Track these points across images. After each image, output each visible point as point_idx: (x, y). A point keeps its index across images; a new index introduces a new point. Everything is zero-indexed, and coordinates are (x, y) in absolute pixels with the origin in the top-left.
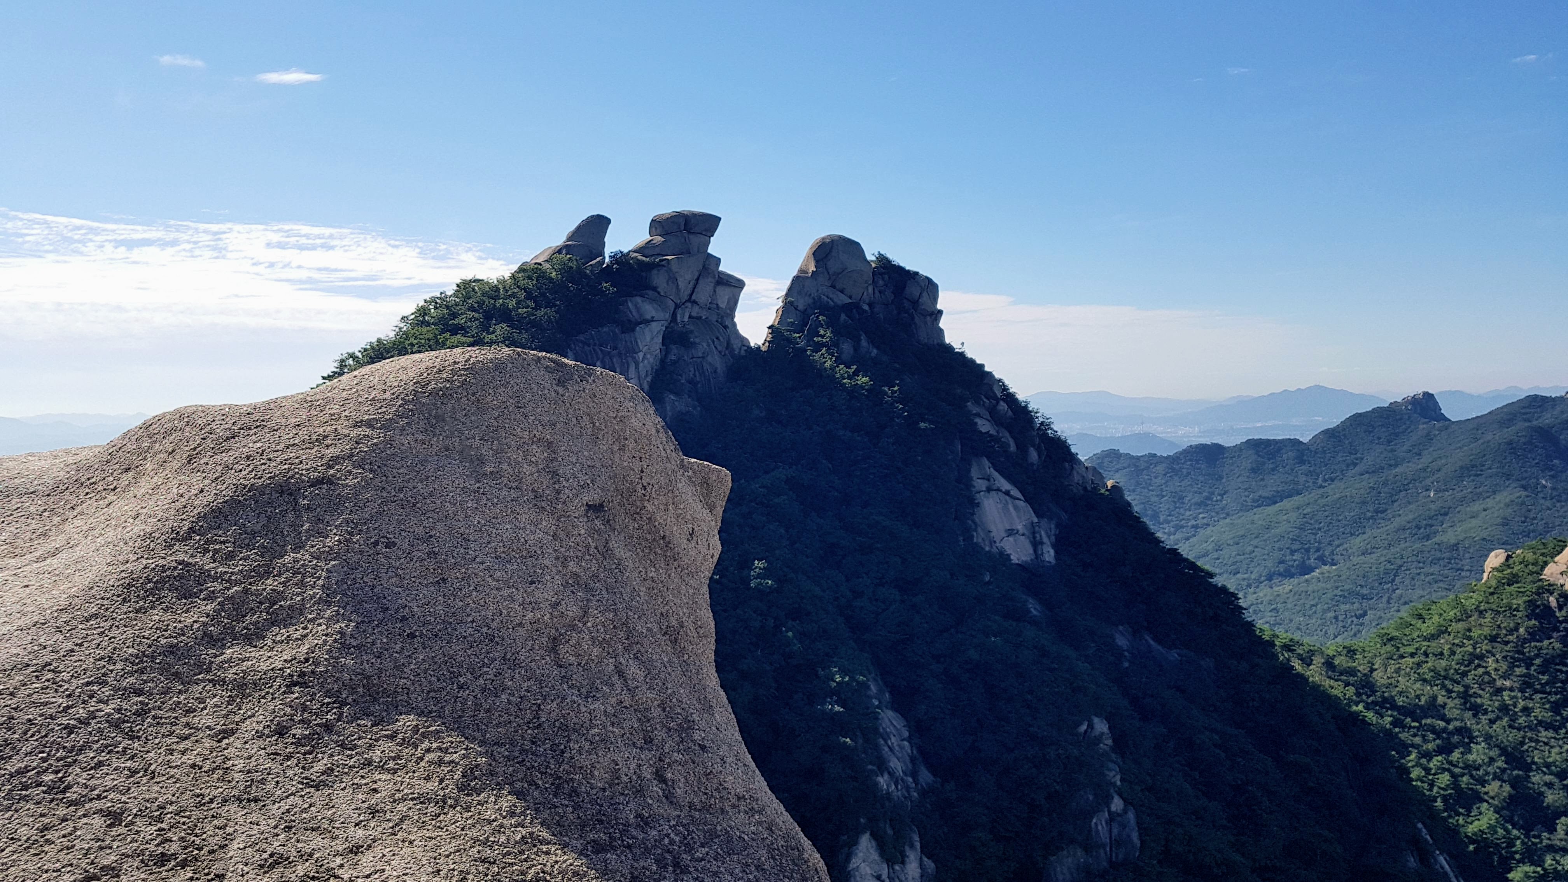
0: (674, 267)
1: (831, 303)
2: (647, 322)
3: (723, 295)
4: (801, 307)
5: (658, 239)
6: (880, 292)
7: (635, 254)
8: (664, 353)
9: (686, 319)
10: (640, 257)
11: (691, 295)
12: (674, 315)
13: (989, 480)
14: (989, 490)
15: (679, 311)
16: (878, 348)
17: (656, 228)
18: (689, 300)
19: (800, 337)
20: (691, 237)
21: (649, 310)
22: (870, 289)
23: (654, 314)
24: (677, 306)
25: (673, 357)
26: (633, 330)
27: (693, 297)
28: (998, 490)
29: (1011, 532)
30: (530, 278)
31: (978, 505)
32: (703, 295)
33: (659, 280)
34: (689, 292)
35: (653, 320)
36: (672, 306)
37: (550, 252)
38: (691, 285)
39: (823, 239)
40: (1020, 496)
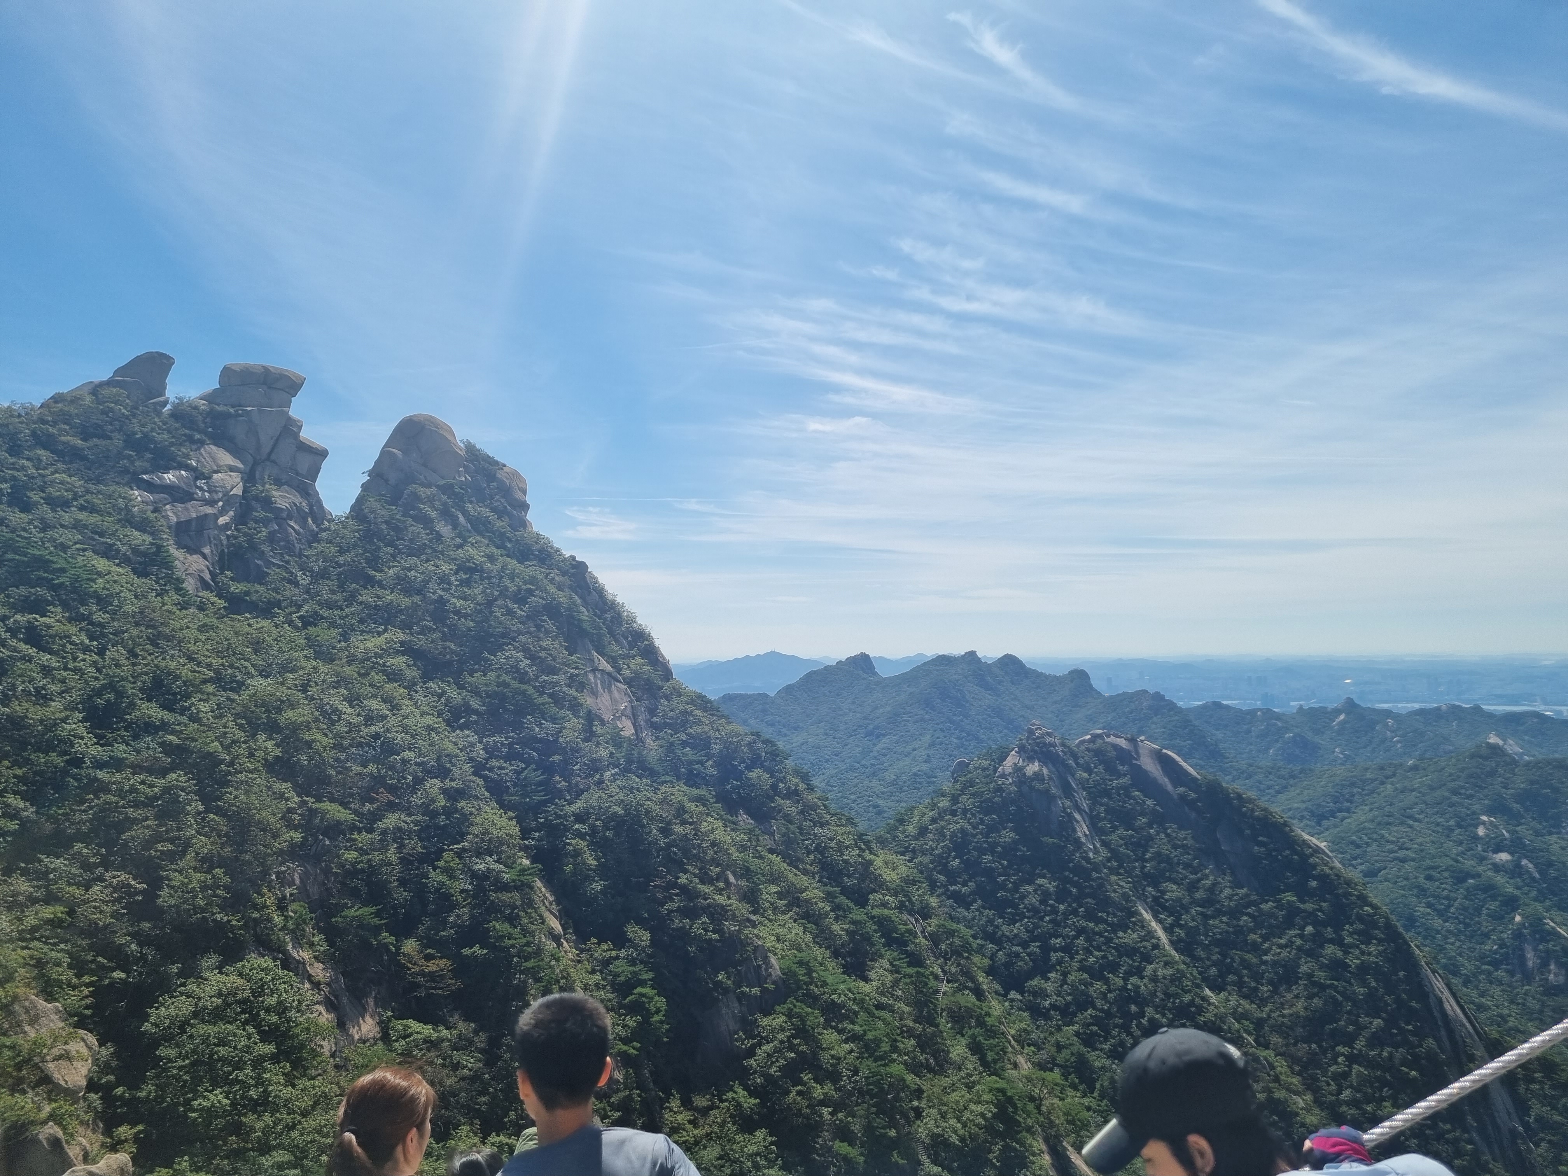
0: (255, 419)
1: (424, 480)
2: (226, 471)
3: (304, 463)
4: (392, 480)
6: (472, 478)
7: (203, 402)
8: (244, 507)
9: (266, 478)
10: (210, 407)
11: (270, 454)
13: (593, 662)
14: (595, 670)
15: (259, 469)
17: (227, 378)
18: (268, 458)
20: (274, 392)
21: (226, 459)
22: (462, 474)
23: (233, 464)
24: (255, 463)
26: (209, 478)
27: (273, 457)
28: (604, 670)
32: (283, 456)
33: (237, 431)
34: (268, 450)
35: (232, 470)
36: (250, 461)
37: (92, 385)
38: (272, 443)
40: (620, 679)
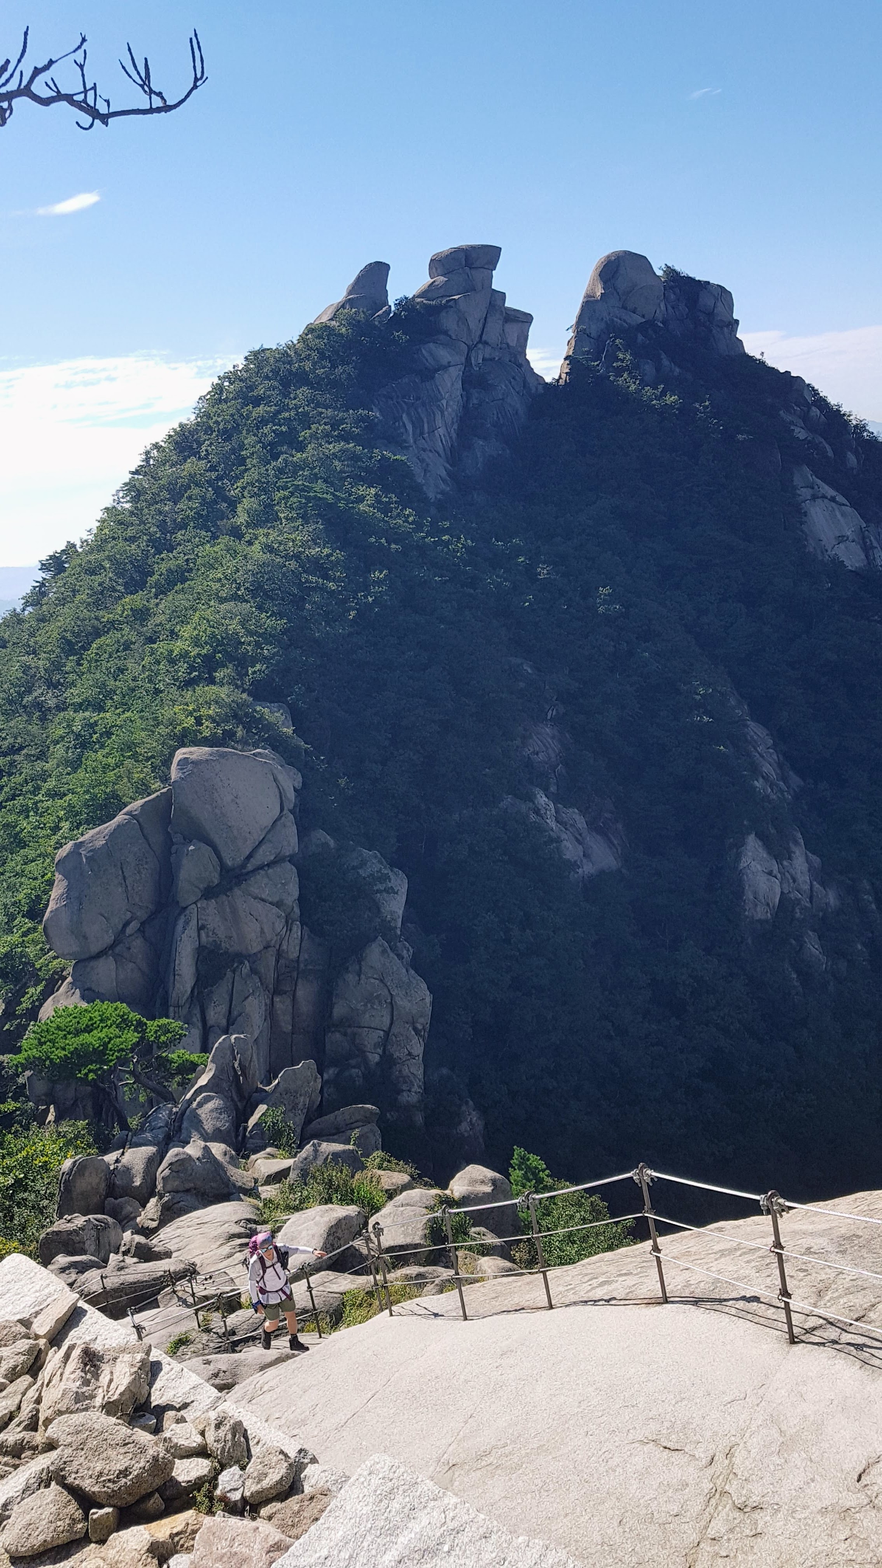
0: (462, 306)
1: (625, 325)
2: (445, 368)
3: (512, 331)
4: (594, 335)
5: (441, 279)
6: (673, 308)
7: (419, 300)
8: (465, 398)
9: (481, 361)
10: (425, 301)
11: (481, 336)
12: (468, 358)
13: (813, 488)
14: (814, 498)
15: (473, 354)
16: (679, 367)
17: (436, 269)
18: (480, 341)
19: (598, 365)
20: (474, 272)
21: (444, 355)
22: (662, 305)
23: (450, 359)
24: (470, 349)
25: (475, 401)
26: (433, 378)
27: (484, 338)
28: (824, 497)
29: (842, 539)
30: (318, 337)
31: (805, 514)
32: (493, 334)
33: (449, 321)
34: (479, 333)
35: (449, 365)
36: (465, 348)
37: (333, 308)
38: (481, 325)
39: (608, 257)
40: (845, 501)
